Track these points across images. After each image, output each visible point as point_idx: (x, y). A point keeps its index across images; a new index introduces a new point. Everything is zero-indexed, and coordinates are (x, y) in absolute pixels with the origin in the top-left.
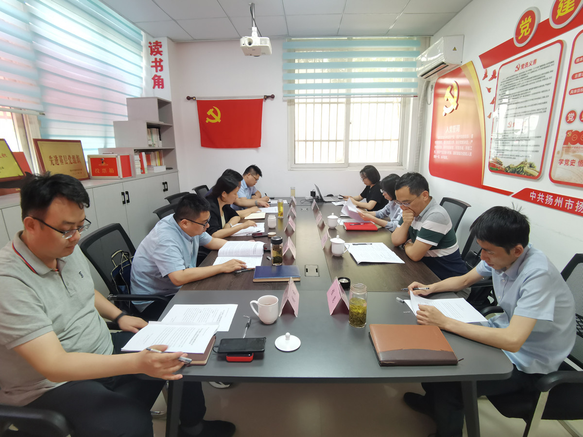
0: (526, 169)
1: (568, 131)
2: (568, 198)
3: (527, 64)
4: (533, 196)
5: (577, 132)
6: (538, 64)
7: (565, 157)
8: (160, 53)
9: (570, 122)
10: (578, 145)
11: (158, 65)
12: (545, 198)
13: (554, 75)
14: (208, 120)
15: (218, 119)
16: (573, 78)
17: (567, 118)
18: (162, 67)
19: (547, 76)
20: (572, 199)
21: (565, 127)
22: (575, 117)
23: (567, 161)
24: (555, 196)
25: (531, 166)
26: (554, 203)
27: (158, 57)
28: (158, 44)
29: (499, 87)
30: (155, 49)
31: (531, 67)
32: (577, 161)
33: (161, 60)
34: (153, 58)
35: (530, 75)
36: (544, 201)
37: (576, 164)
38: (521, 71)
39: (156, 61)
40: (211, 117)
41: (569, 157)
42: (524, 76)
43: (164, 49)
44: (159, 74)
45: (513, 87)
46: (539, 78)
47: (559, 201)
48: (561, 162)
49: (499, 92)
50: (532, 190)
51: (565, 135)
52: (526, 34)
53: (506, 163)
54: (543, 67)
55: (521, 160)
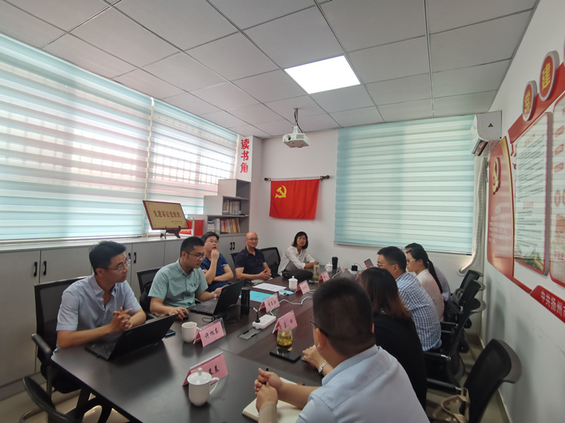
0: (535, 260)
1: (557, 216)
4: (543, 296)
5: (562, 217)
7: (557, 248)
8: (247, 147)
9: (557, 205)
10: (564, 233)
11: (245, 155)
12: (551, 301)
14: (277, 196)
15: (284, 195)
17: (555, 200)
18: (248, 157)
21: (555, 211)
22: (560, 199)
23: (559, 254)
24: (556, 299)
25: (538, 257)
26: (557, 309)
27: (246, 150)
28: (247, 141)
30: (245, 144)
31: (532, 142)
33: (248, 152)
34: (242, 151)
35: (532, 151)
36: (550, 305)
38: (527, 146)
39: (244, 153)
40: (279, 194)
41: (560, 249)
42: (529, 150)
43: (250, 144)
44: (245, 162)
46: (537, 153)
47: (559, 307)
50: (542, 289)
51: (556, 220)
55: (533, 248)
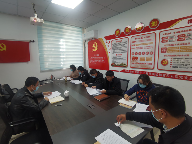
0: (123, 65)
1: (133, 57)
2: (135, 71)
3: (119, 41)
4: (126, 71)
5: (135, 57)
6: (122, 41)
7: (133, 62)
9: (133, 55)
10: (136, 60)
12: (129, 71)
13: (127, 44)
16: (132, 45)
17: (132, 54)
19: (125, 44)
20: (136, 71)
21: (132, 56)
22: (134, 54)
23: (134, 63)
24: (132, 71)
25: (124, 64)
26: (132, 72)
29: (112, 46)
31: (120, 42)
32: (136, 63)
35: (121, 44)
36: (129, 72)
37: (136, 64)
38: (118, 42)
41: (134, 62)
42: (119, 44)
45: (116, 46)
46: (123, 45)
47: (133, 72)
48: (132, 63)
49: (112, 47)
50: (125, 70)
51: (132, 58)
52: (118, 34)
53: (116, 64)
54: (124, 42)
55: (122, 63)
